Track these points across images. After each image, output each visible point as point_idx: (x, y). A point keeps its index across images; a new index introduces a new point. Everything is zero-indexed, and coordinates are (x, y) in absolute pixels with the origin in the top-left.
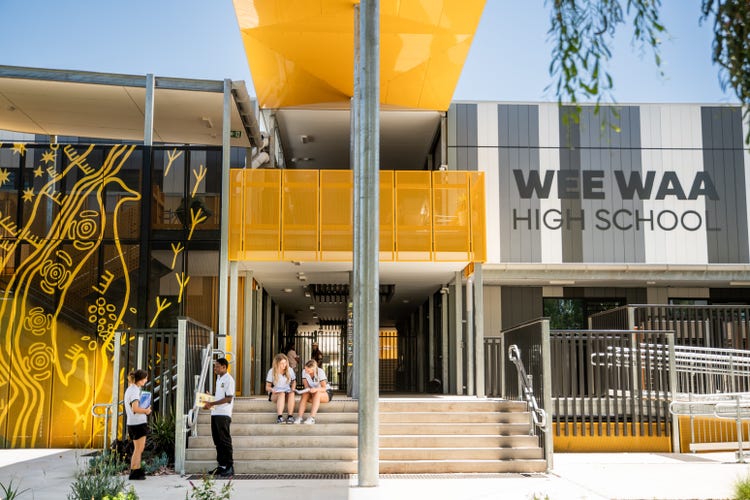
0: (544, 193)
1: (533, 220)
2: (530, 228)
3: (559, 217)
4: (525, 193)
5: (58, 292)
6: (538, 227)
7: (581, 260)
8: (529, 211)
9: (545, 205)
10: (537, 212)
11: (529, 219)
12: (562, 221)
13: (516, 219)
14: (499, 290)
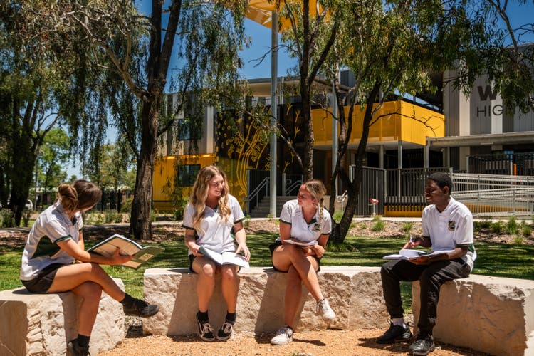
0: (493, 97)
1: (487, 112)
2: (485, 115)
3: (501, 108)
4: (483, 98)
5: (256, 160)
6: (490, 115)
7: (513, 131)
8: (485, 107)
9: (494, 103)
10: (490, 107)
11: (485, 111)
12: (503, 110)
13: (478, 112)
14: (469, 148)
